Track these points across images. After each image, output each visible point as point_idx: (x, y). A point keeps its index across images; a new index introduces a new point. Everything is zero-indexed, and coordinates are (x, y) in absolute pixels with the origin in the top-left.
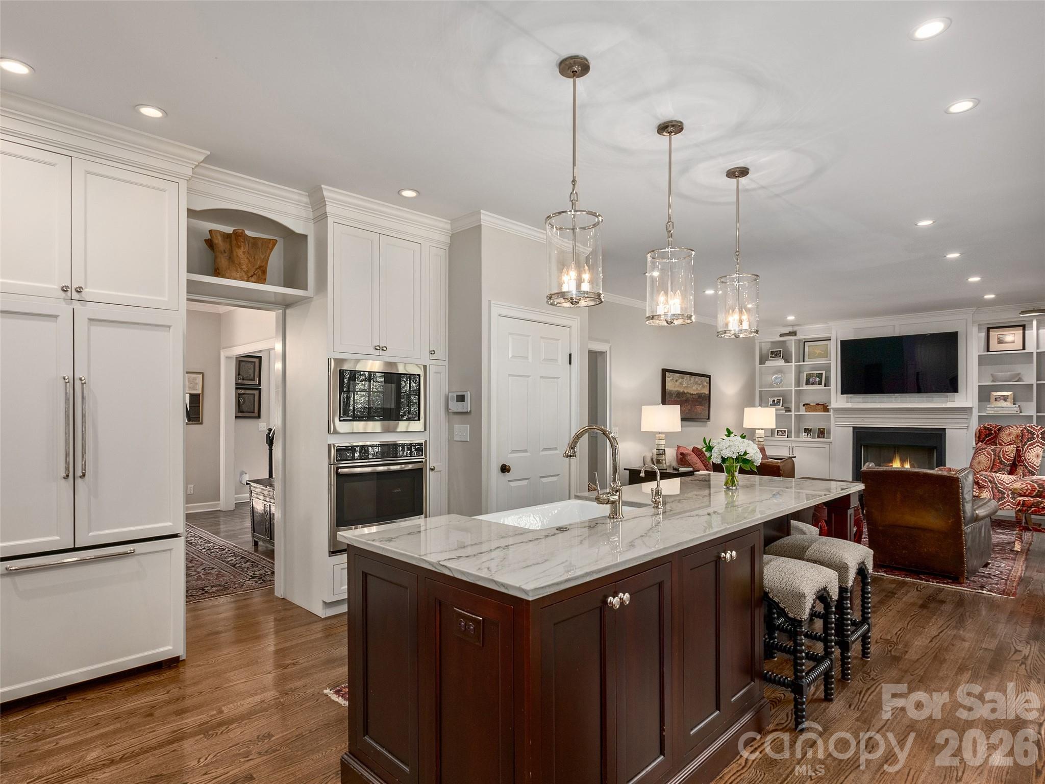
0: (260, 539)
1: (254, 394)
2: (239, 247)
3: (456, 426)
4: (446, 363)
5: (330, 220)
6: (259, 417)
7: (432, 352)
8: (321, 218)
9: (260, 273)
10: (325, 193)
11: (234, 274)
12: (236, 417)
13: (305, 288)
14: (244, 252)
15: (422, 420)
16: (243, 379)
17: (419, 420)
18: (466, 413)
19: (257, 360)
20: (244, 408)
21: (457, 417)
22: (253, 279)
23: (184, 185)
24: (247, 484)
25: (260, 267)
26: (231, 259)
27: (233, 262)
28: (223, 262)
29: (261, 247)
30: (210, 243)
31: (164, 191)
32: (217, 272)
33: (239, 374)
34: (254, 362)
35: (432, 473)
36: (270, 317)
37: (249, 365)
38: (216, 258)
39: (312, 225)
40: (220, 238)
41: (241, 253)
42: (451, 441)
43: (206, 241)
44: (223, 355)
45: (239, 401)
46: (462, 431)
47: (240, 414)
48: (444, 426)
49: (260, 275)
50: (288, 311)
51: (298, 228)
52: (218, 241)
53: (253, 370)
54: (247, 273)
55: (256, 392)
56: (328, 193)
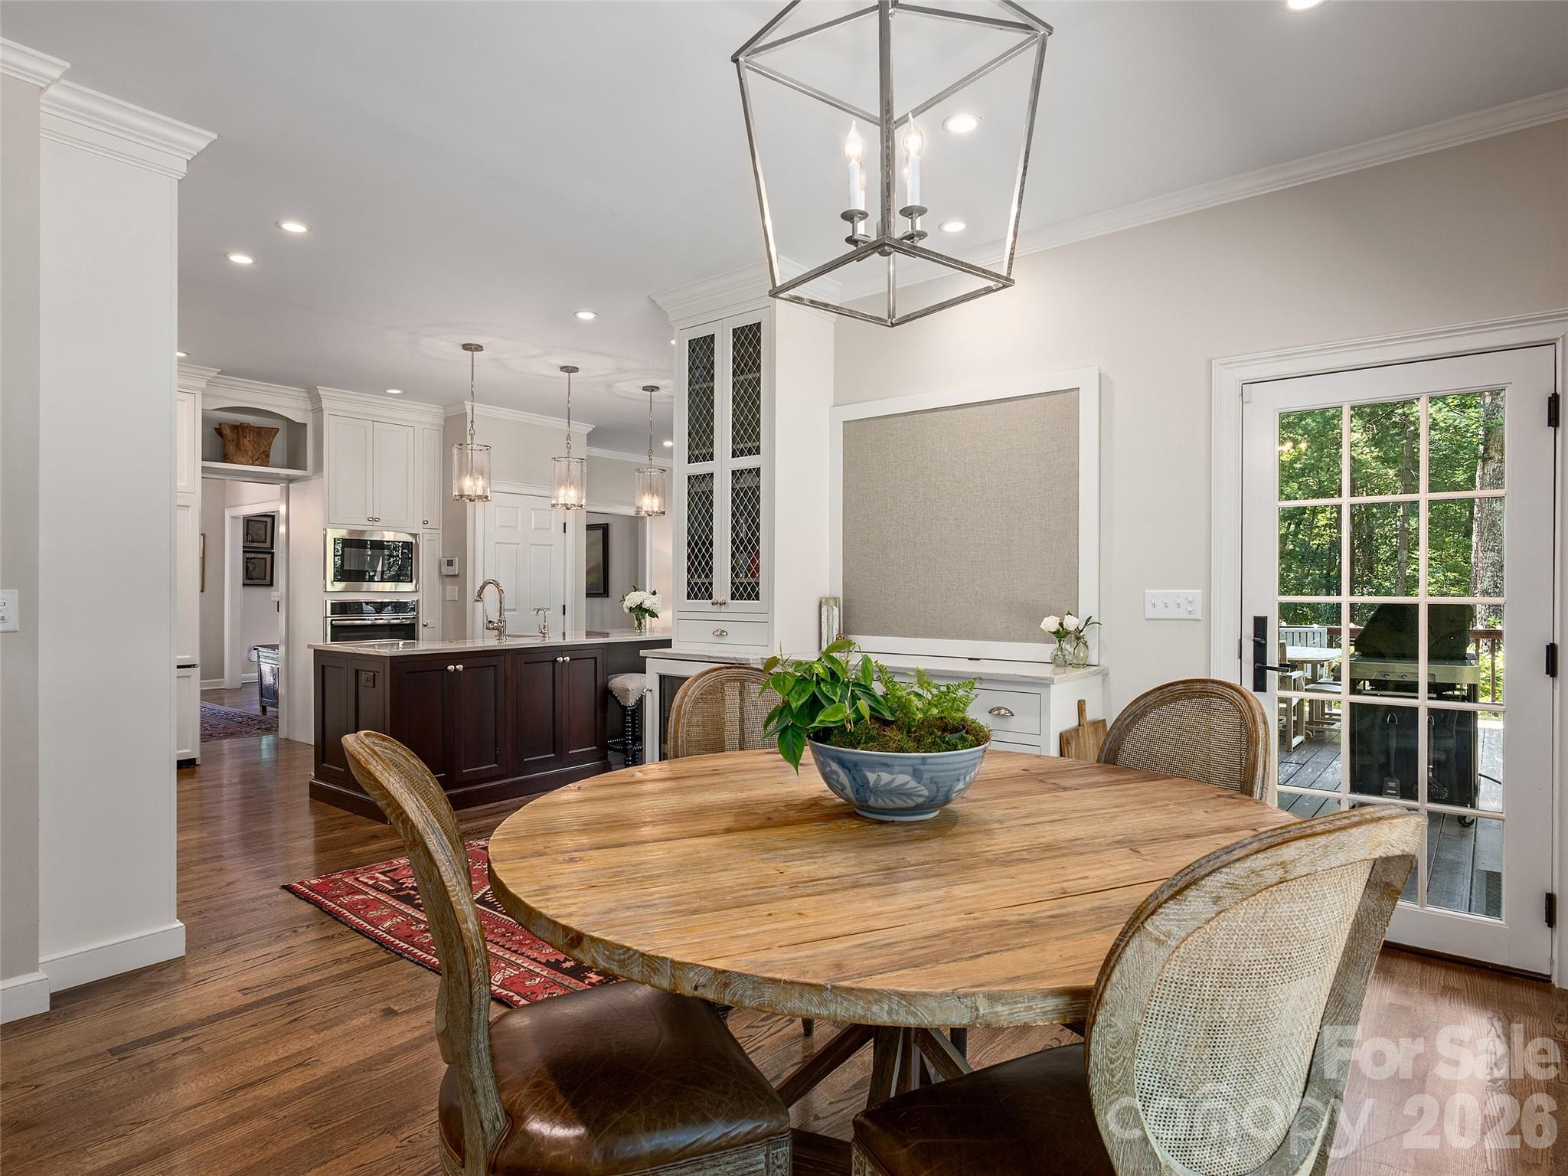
0: (267, 703)
1: (266, 559)
2: (246, 437)
3: (448, 587)
4: (440, 532)
5: (326, 413)
6: (271, 584)
7: (425, 522)
8: (318, 410)
9: (264, 457)
10: (320, 392)
11: (241, 459)
12: (244, 585)
13: (305, 469)
14: (249, 441)
15: (414, 582)
16: (253, 542)
17: (411, 581)
18: (455, 575)
19: (269, 520)
20: (254, 574)
21: (448, 580)
22: (257, 463)
23: (199, 394)
24: (255, 649)
25: (264, 452)
26: (238, 446)
27: (240, 449)
28: (231, 448)
29: (264, 435)
30: (219, 431)
31: (183, 401)
32: (225, 458)
33: (247, 534)
34: (266, 522)
35: (425, 629)
36: (276, 489)
37: (260, 525)
38: (225, 446)
39: (311, 414)
40: (228, 430)
41: (246, 442)
42: (444, 600)
43: (216, 429)
44: (228, 514)
45: (247, 566)
46: (452, 591)
47: (248, 582)
48: (438, 587)
49: (264, 459)
50: (291, 485)
51: (297, 418)
52: (227, 431)
53: (264, 530)
54: (251, 458)
55: (268, 557)
56: (322, 391)
